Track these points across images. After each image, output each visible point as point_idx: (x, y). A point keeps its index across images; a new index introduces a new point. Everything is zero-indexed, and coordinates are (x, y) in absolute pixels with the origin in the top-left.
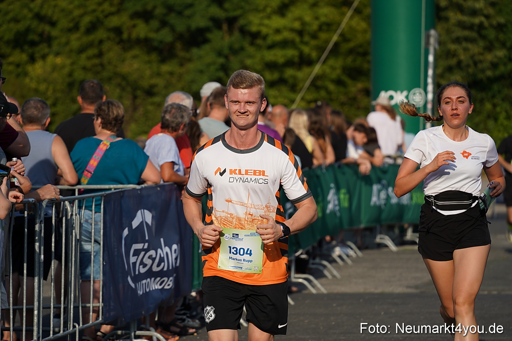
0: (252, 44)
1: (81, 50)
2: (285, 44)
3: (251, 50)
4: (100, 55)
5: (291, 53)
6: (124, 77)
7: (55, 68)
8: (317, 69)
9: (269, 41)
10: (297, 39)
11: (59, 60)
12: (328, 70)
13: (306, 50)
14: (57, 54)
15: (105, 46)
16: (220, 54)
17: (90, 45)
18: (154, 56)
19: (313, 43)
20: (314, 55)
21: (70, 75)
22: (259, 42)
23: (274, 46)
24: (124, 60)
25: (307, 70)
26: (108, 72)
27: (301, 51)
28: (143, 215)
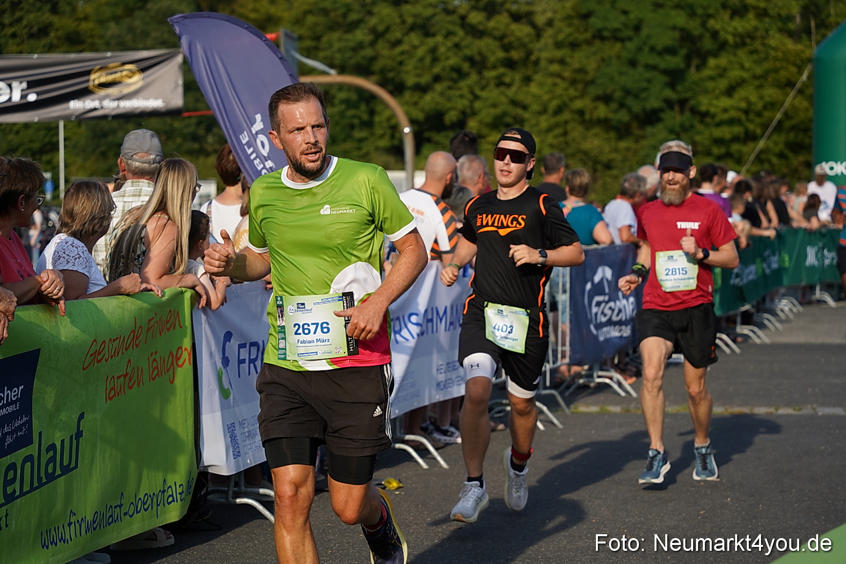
0: (702, 122)
1: (549, 130)
2: (731, 122)
3: (700, 127)
4: (565, 134)
5: (737, 130)
6: (586, 153)
8: (761, 144)
9: (717, 119)
10: (743, 117)
12: (771, 145)
13: (751, 127)
15: (570, 126)
17: (557, 125)
18: (612, 135)
19: (758, 120)
20: (759, 131)
22: (708, 120)
23: (719, 124)
24: (585, 138)
25: (751, 145)
26: (573, 148)
27: (746, 128)
28: (604, 272)
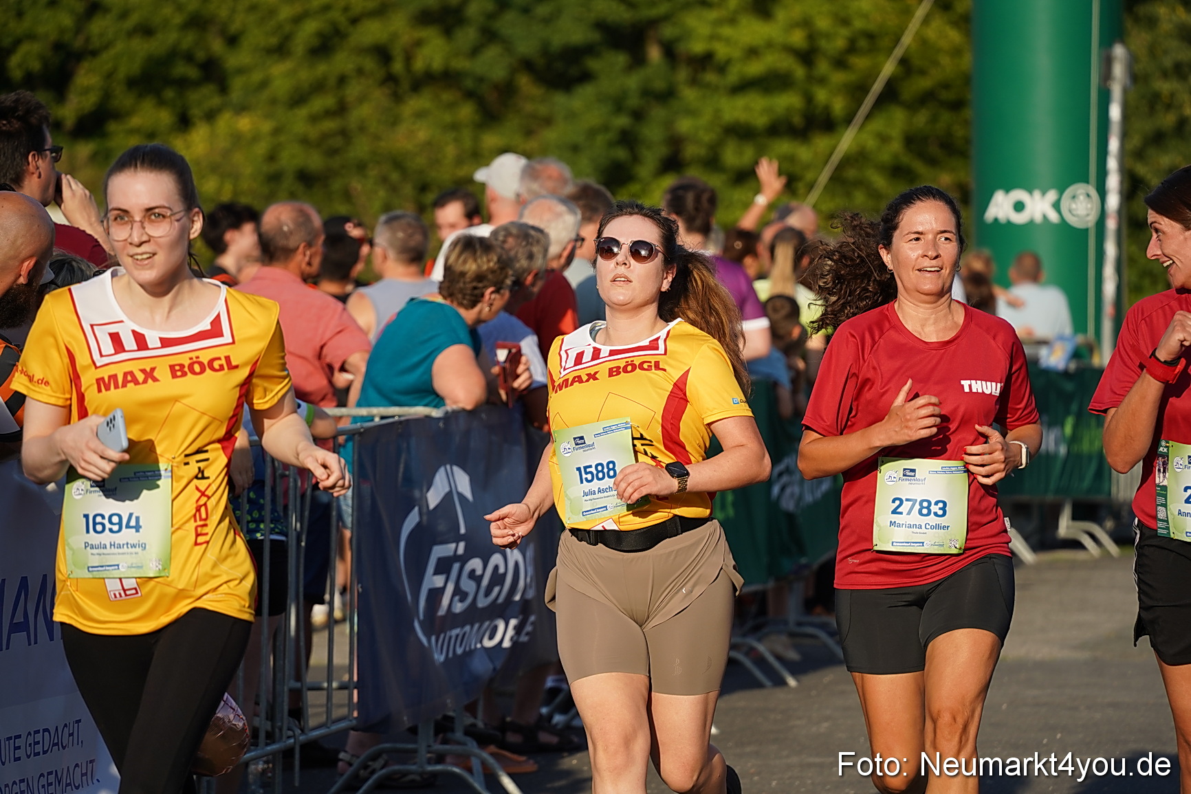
0: (694, 82)
1: (298, 99)
2: (771, 83)
3: (689, 94)
4: (341, 109)
5: (787, 102)
6: (398, 163)
7: (237, 139)
8: (847, 141)
9: (733, 77)
10: (799, 72)
11: (244, 123)
12: (871, 143)
13: (822, 95)
14: (242, 109)
15: (353, 90)
16: (618, 105)
17: (319, 87)
18: (467, 111)
19: (838, 77)
20: (839, 106)
21: (272, 157)
22: (710, 77)
23: (744, 86)
24: (395, 122)
25: (821, 142)
26: (361, 148)
27: (809, 99)
28: (450, 478)
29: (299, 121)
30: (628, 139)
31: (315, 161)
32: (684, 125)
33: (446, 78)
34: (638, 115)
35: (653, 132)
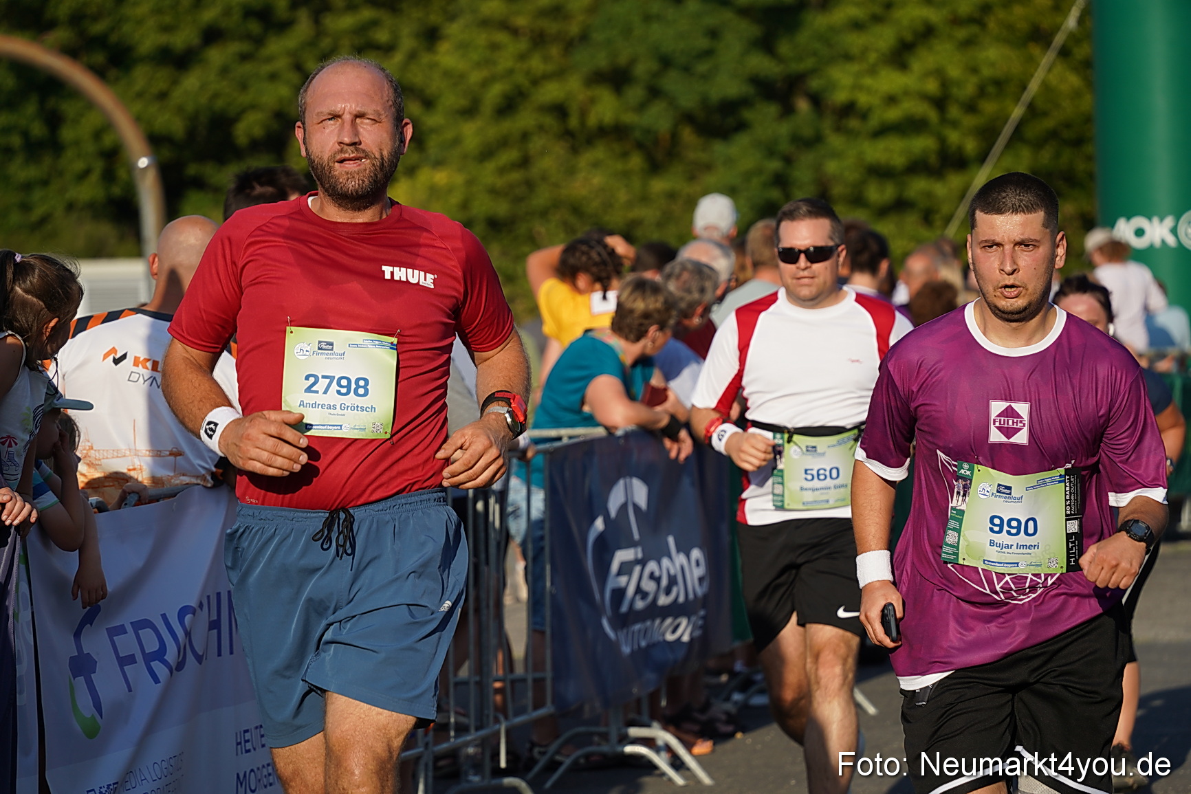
0: (838, 129)
1: (486, 154)
2: (910, 126)
3: (835, 141)
4: (525, 162)
5: (922, 144)
7: (434, 192)
9: (874, 122)
10: (933, 115)
11: (441, 177)
13: (953, 137)
14: (438, 164)
15: (537, 144)
16: (770, 151)
17: (504, 143)
18: (636, 161)
19: (970, 121)
20: (971, 146)
21: (465, 205)
22: (854, 123)
23: (884, 131)
24: (571, 171)
25: (955, 180)
26: (542, 197)
27: (942, 140)
28: (628, 490)
29: (488, 174)
30: (781, 181)
31: (502, 209)
32: (832, 167)
33: (616, 133)
34: (788, 160)
35: (803, 174)
